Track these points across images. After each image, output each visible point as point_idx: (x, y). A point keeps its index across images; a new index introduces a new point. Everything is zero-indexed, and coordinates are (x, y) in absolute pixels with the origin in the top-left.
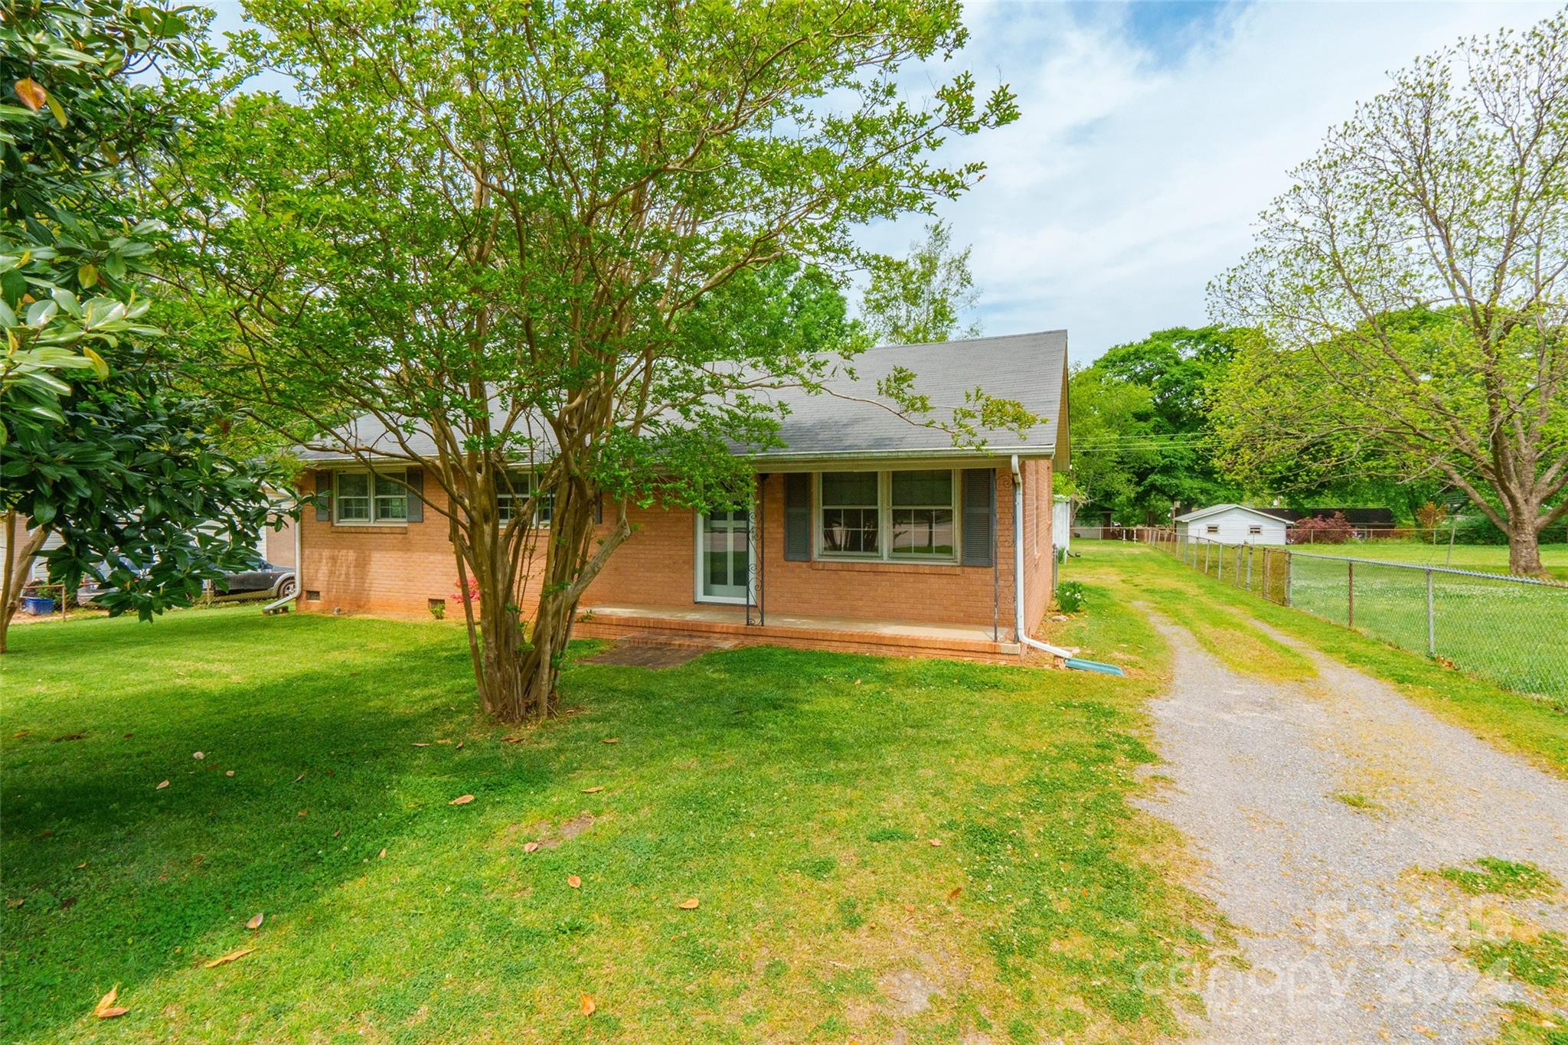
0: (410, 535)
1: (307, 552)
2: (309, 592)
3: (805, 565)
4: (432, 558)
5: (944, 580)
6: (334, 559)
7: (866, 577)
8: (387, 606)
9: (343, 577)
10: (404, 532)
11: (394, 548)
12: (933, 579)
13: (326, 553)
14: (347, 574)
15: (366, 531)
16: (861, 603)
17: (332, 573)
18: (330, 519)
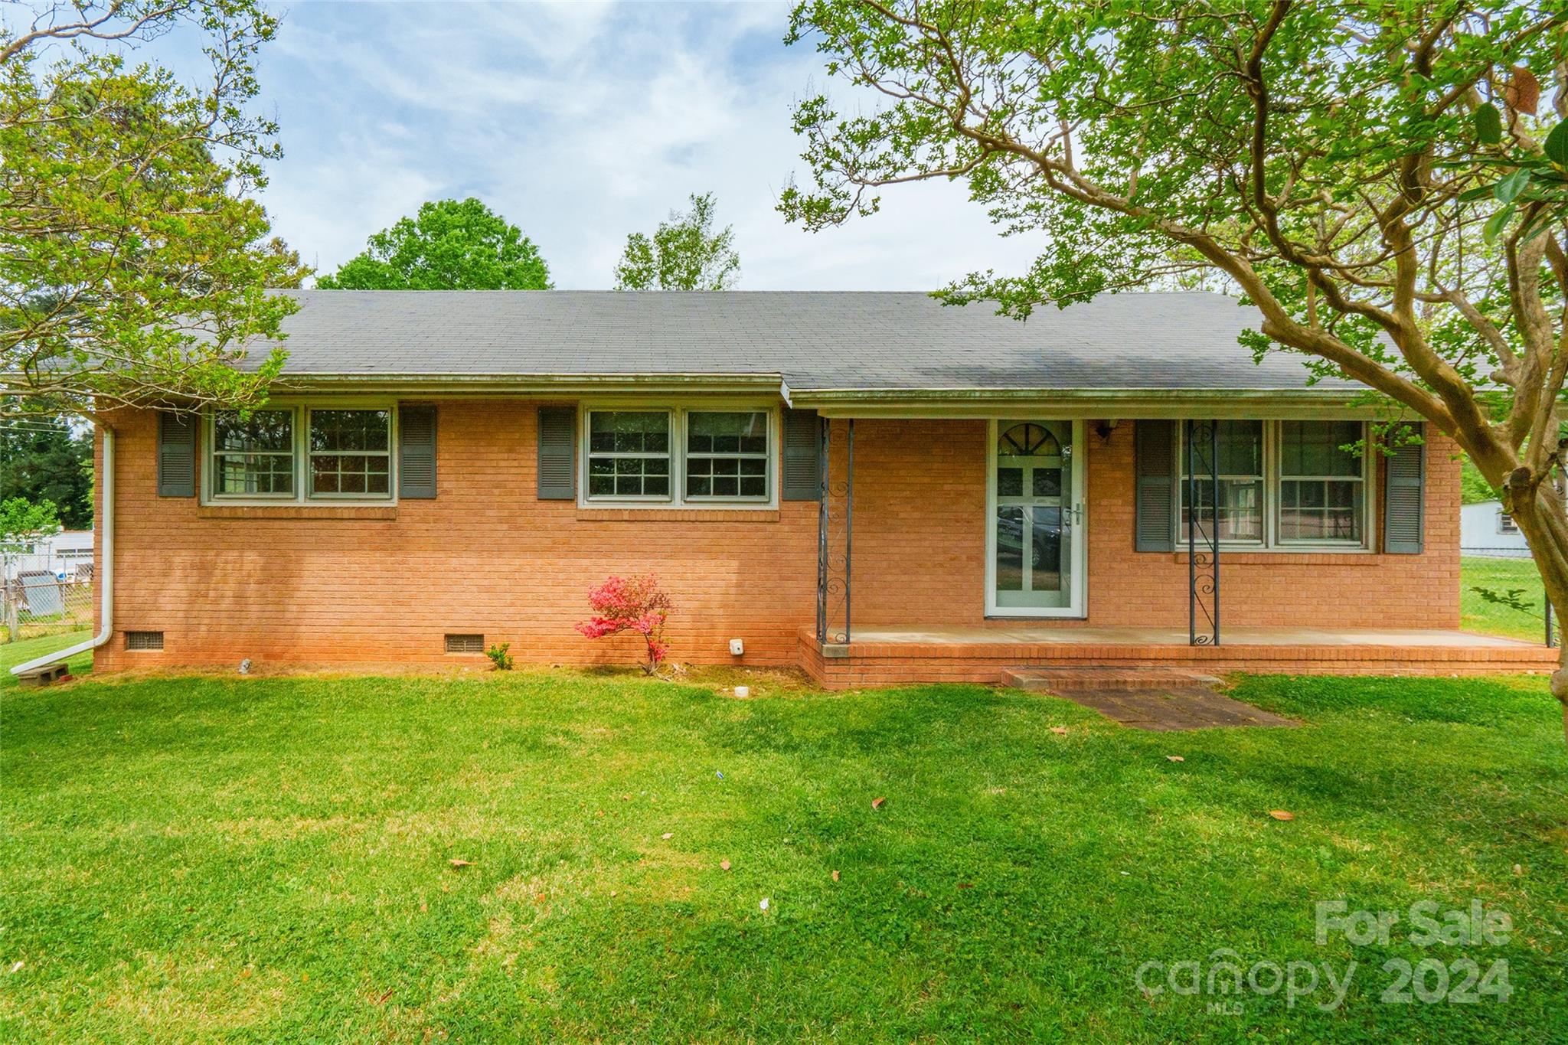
0: (404, 522)
1: (128, 557)
2: (130, 634)
3: (1163, 557)
4: (454, 562)
5: (1357, 573)
6: (205, 570)
7: (1254, 572)
8: (338, 652)
9: (226, 604)
10: (388, 517)
11: (361, 545)
12: (1344, 572)
13: (182, 558)
14: (240, 598)
15: (298, 516)
16: (1245, 607)
17: (196, 596)
18: (196, 493)
